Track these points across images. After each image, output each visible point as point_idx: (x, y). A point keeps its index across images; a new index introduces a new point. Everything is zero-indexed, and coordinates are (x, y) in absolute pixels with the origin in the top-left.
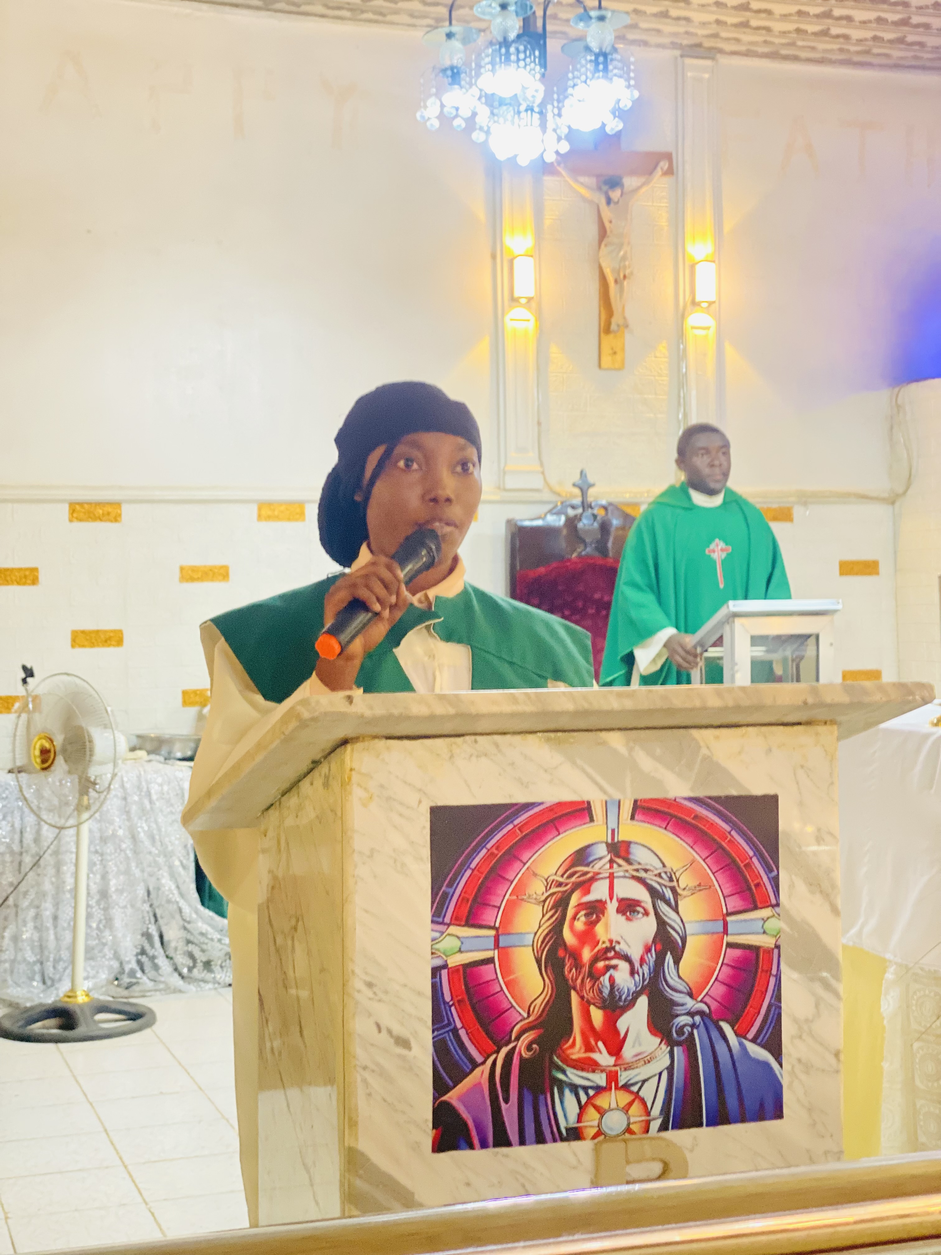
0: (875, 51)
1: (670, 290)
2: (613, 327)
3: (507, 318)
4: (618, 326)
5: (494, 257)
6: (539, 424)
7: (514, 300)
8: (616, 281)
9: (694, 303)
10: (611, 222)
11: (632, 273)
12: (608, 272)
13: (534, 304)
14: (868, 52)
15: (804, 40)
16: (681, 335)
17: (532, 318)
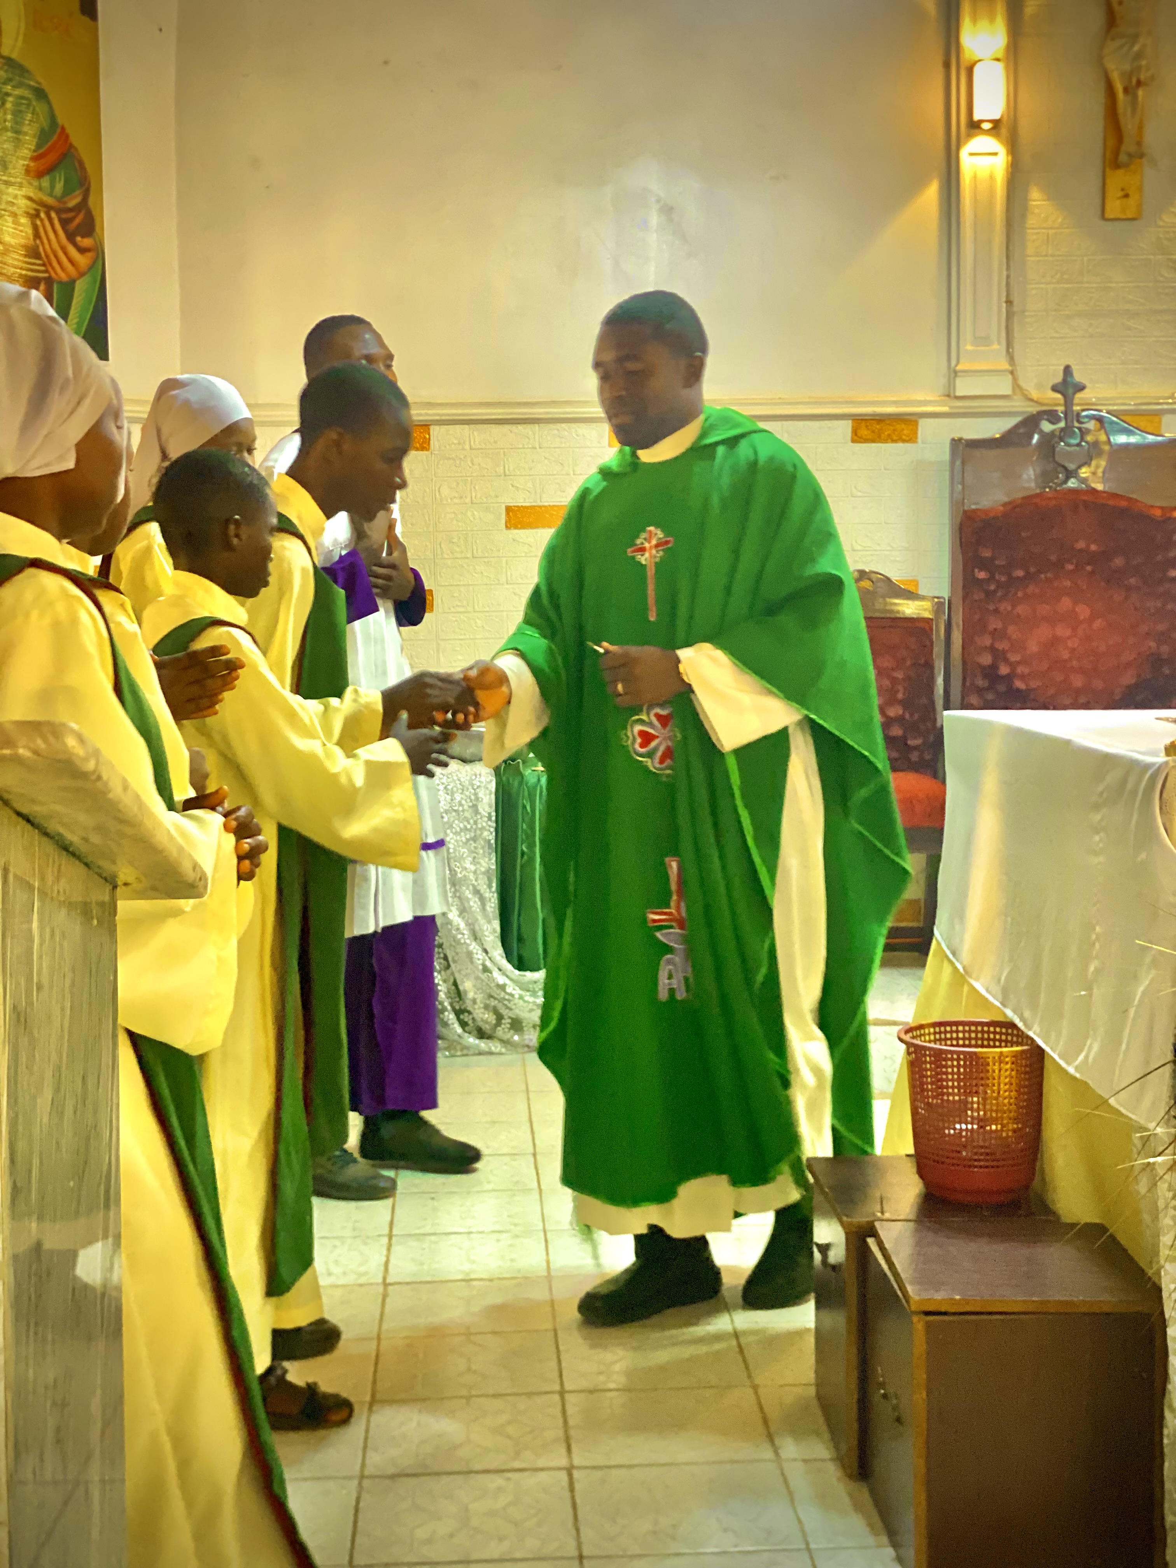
2: (1123, 158)
3: (964, 153)
4: (1130, 155)
6: (1009, 302)
7: (974, 126)
8: (1126, 90)
11: (1149, 77)
12: (1115, 77)
13: (1004, 131)
17: (1001, 150)
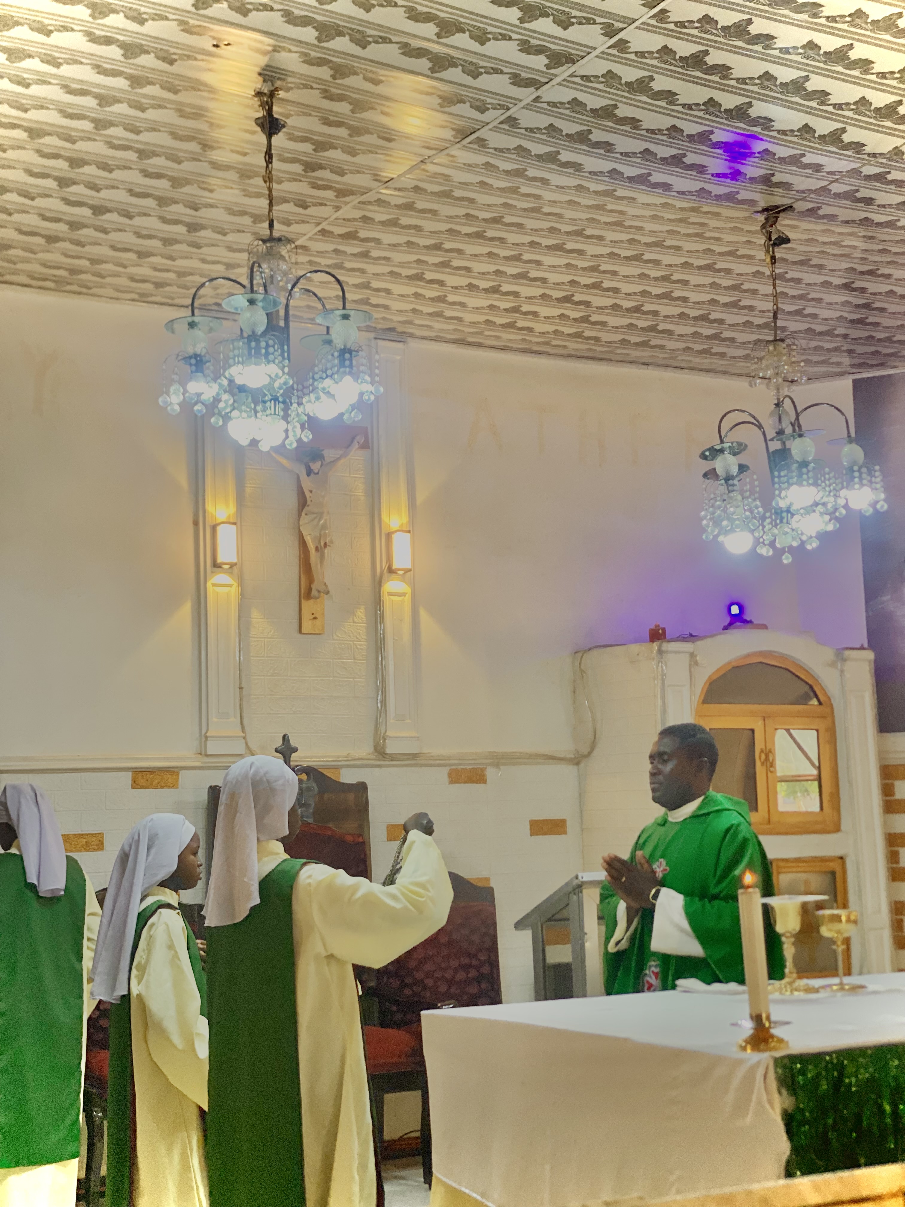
0: (554, 343)
1: (367, 557)
2: (314, 593)
3: (209, 584)
4: (319, 592)
5: (196, 523)
6: (241, 688)
7: (216, 565)
8: (317, 549)
9: (391, 571)
10: (311, 492)
11: (332, 542)
12: (308, 539)
13: (236, 570)
14: (546, 343)
15: (491, 330)
16: (378, 602)
17: (235, 584)
